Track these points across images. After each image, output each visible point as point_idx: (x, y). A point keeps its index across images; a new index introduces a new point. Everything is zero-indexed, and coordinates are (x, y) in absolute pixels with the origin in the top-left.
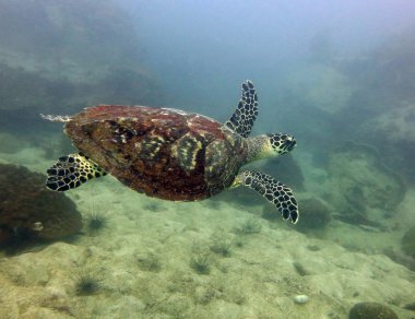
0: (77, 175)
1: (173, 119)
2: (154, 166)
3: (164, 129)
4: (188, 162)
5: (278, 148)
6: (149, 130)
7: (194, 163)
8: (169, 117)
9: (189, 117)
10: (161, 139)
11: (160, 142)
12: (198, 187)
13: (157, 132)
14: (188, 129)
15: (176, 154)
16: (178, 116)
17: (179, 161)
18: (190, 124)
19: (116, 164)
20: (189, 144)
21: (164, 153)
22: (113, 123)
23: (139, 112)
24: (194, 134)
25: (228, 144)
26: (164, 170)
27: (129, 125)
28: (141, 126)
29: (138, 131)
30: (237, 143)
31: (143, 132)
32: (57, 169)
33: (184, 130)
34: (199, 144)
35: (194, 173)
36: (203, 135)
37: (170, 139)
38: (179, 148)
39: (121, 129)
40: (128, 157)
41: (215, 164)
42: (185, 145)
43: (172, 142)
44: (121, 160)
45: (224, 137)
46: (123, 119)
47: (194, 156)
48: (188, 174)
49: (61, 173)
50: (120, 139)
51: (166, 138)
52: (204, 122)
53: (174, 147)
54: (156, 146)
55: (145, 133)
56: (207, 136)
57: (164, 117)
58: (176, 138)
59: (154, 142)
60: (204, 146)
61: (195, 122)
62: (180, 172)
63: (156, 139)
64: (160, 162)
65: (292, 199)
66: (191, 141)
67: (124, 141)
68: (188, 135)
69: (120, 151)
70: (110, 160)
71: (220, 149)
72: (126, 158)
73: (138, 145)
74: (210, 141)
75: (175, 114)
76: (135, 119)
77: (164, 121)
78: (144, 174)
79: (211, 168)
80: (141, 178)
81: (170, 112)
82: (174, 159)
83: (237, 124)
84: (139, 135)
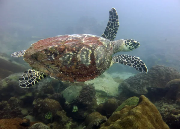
0: (35, 78)
1: (75, 41)
2: (71, 67)
3: (72, 47)
4: (87, 61)
5: (128, 46)
6: (64, 50)
7: (90, 61)
8: (73, 40)
9: (82, 38)
10: (71, 53)
11: (71, 55)
12: (94, 72)
13: (69, 50)
14: (83, 45)
15: (80, 59)
16: (77, 38)
17: (82, 62)
18: (83, 42)
19: (53, 71)
20: (85, 52)
21: (74, 60)
22: (46, 50)
23: (57, 41)
24: (87, 46)
25: (104, 47)
26: (76, 68)
27: (54, 49)
28: (60, 49)
29: (59, 52)
30: (108, 45)
31: (62, 52)
32: (24, 77)
33: (81, 45)
34: (90, 51)
35: (91, 66)
36: (91, 46)
37: (76, 52)
38: (81, 56)
39: (51, 53)
40: (58, 66)
41: (100, 59)
42: (83, 53)
43: (77, 53)
44: (54, 68)
45: (101, 44)
46: (50, 47)
47: (89, 57)
48: (88, 67)
49: (26, 79)
50: (51, 58)
51: (74, 52)
52: (90, 38)
53: (78, 56)
54: (70, 57)
55: (63, 52)
56: (93, 45)
57: (70, 41)
58: (78, 51)
59: (68, 56)
60: (93, 51)
61: (86, 39)
62: (84, 67)
63: (68, 54)
64: (73, 65)
65: (141, 62)
66: (86, 50)
67: (53, 58)
68: (84, 48)
69: (53, 64)
70: (49, 69)
71: (101, 50)
72: (56, 66)
73: (61, 59)
74: (95, 48)
75: (75, 38)
76: (56, 46)
77: (71, 44)
78: (67, 72)
79: (98, 61)
80: (66, 75)
81: (72, 37)
82: (80, 61)
83: (107, 35)
84: (60, 54)
